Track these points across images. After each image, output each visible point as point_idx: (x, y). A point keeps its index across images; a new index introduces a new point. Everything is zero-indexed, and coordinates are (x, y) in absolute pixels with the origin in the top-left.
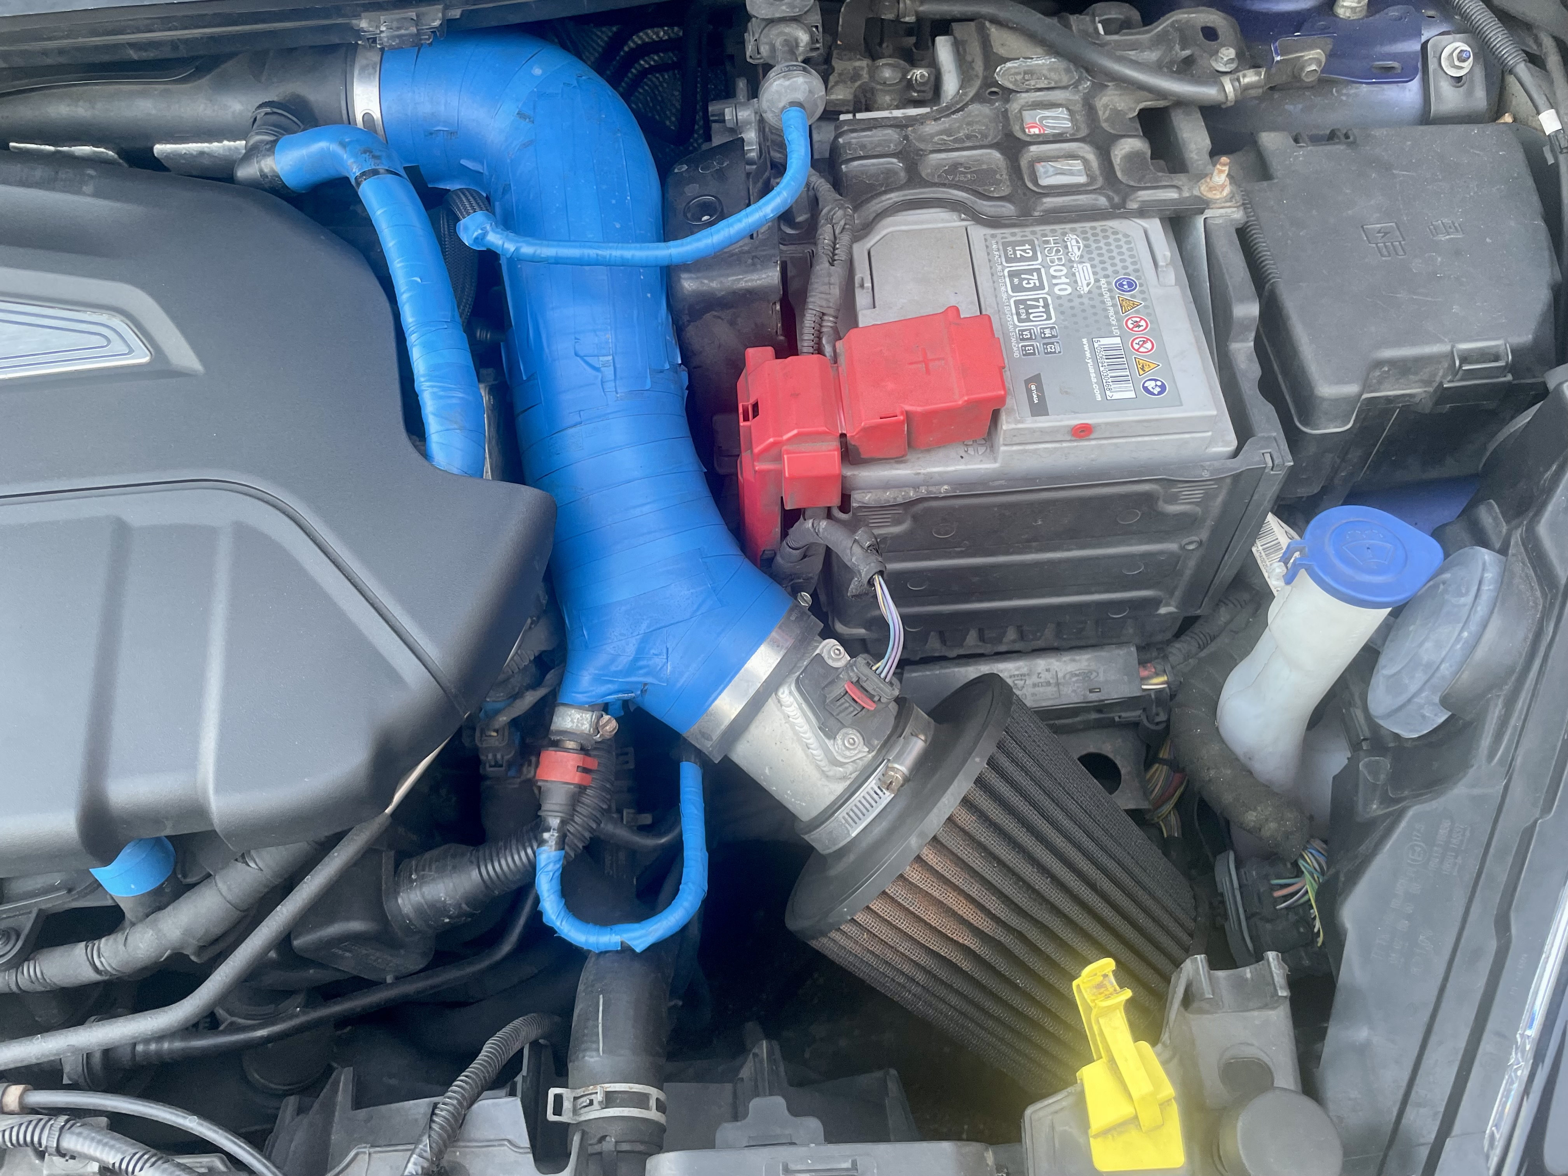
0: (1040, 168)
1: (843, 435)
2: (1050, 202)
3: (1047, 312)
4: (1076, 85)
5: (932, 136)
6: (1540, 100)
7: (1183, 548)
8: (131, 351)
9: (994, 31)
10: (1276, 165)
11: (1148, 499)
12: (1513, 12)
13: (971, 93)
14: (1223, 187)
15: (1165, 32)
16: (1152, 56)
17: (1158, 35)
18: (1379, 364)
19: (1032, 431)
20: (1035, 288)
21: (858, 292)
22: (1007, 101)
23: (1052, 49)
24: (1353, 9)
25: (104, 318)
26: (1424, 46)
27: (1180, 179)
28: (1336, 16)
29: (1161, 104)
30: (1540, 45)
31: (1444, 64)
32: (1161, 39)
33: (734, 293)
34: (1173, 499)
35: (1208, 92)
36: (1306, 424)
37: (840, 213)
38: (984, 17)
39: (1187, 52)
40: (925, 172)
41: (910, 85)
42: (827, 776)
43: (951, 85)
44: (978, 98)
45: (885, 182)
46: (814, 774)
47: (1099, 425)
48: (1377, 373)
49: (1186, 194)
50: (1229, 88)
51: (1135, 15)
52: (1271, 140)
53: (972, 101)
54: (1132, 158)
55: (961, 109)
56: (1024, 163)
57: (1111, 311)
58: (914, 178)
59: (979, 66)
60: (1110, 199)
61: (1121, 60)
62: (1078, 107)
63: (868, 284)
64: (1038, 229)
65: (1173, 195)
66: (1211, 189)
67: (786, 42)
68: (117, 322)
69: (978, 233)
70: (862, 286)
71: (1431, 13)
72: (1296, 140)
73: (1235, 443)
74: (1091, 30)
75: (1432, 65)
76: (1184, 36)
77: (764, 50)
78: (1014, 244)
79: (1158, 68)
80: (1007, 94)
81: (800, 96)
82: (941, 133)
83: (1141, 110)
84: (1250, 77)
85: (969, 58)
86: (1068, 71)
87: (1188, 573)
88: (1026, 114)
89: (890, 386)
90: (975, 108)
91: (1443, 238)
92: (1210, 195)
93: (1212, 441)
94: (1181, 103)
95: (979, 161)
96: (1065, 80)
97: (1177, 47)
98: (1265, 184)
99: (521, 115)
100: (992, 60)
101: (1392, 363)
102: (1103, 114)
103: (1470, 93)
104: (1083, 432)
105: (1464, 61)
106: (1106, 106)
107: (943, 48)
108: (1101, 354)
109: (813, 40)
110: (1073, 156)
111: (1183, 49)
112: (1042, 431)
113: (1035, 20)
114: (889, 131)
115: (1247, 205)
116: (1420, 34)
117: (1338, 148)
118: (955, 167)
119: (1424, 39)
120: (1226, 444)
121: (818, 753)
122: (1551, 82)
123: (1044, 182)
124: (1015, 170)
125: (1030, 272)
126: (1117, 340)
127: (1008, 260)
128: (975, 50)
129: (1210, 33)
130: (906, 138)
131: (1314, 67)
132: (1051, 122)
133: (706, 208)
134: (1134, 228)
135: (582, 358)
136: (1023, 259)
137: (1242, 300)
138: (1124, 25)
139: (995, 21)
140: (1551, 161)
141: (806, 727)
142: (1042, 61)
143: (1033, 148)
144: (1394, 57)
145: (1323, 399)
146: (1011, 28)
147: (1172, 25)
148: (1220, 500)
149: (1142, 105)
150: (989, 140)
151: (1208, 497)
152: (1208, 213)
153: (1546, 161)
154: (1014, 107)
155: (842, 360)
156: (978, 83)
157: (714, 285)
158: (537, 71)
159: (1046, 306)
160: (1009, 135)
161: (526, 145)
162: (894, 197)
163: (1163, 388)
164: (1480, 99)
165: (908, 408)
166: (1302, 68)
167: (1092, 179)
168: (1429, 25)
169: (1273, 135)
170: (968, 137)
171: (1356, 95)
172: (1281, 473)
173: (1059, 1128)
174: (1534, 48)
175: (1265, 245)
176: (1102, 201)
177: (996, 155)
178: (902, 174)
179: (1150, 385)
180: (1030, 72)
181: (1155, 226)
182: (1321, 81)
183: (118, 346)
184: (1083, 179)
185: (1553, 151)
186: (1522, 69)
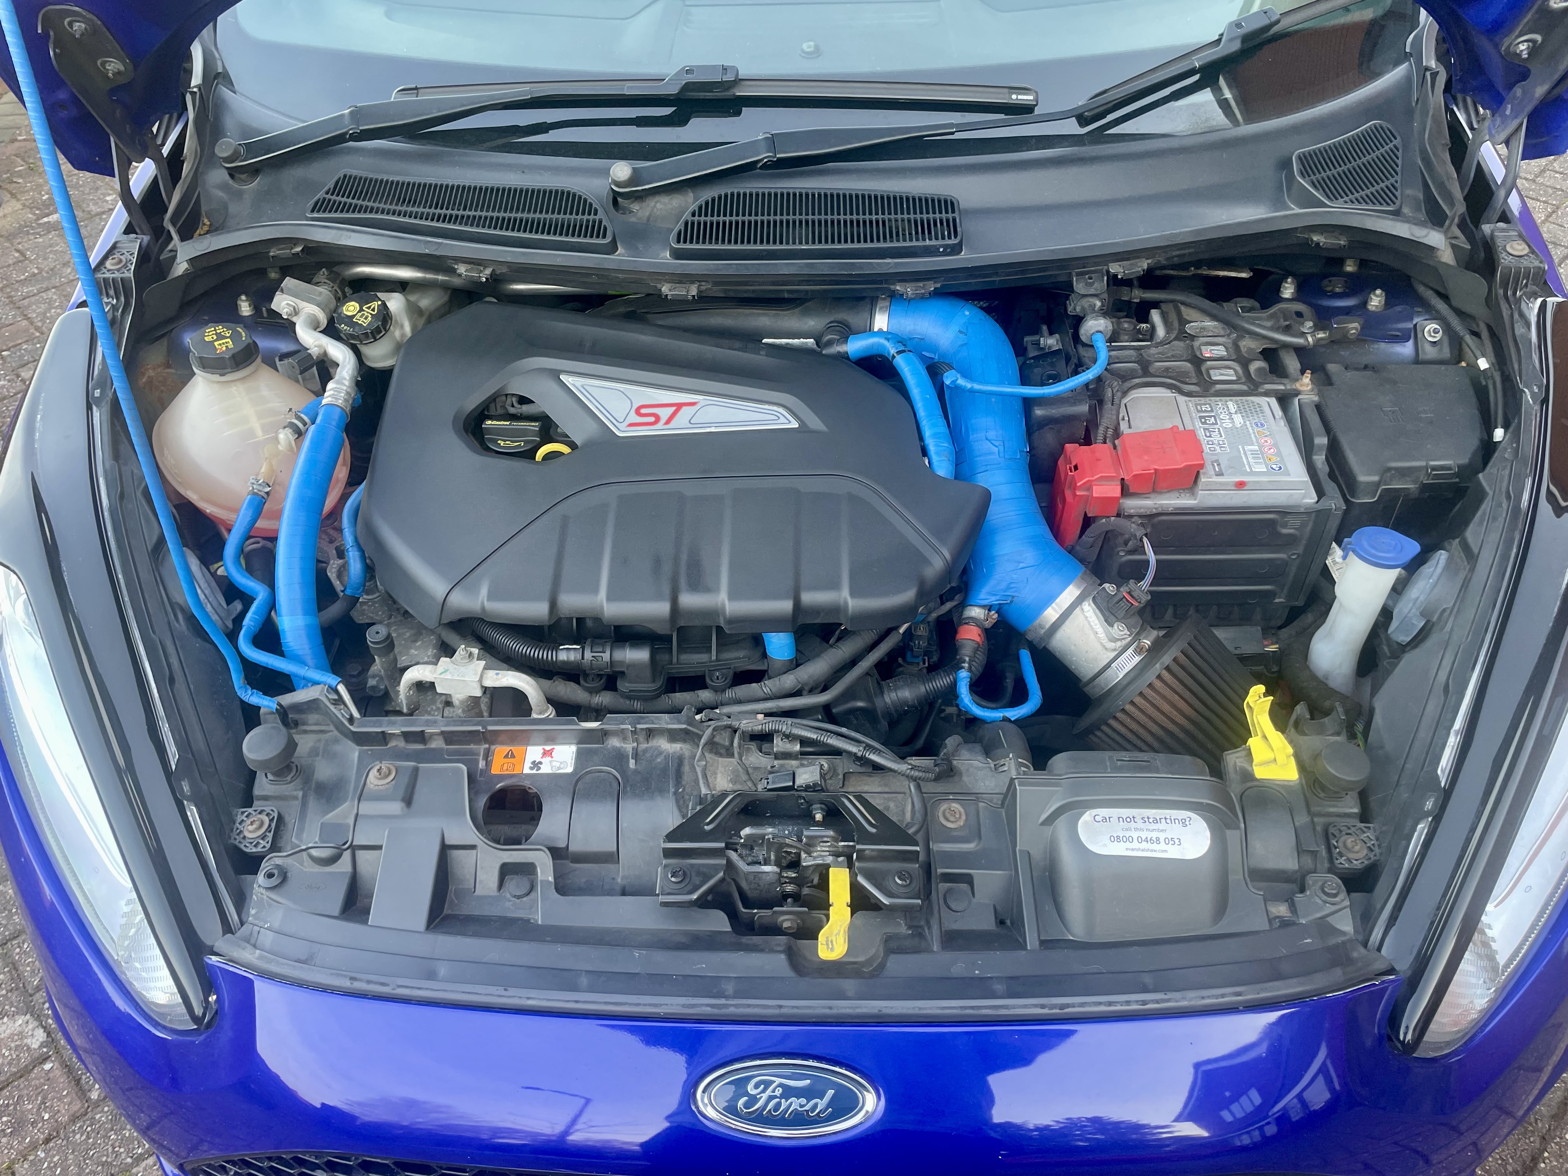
0: (1212, 372)
1: (1123, 479)
2: (1218, 387)
3: (1220, 434)
4: (1229, 335)
5: (1154, 355)
6: (1478, 353)
7: (1289, 557)
8: (790, 422)
9: (1183, 308)
10: (1334, 379)
11: (1272, 523)
12: (1463, 310)
13: (1173, 336)
14: (1308, 385)
15: (1275, 313)
16: (1269, 324)
17: (1271, 314)
18: (1389, 469)
19: (1216, 483)
20: (1213, 424)
21: (1121, 423)
22: (1193, 341)
23: (1214, 317)
24: (1376, 306)
25: (775, 408)
26: (1415, 325)
27: (1285, 381)
28: (1368, 310)
29: (1274, 346)
30: (1478, 326)
31: (1426, 334)
32: (1271, 317)
33: (1064, 416)
34: (1285, 526)
35: (1300, 341)
36: (1353, 497)
37: (1116, 383)
38: (1178, 301)
39: (1287, 323)
40: (1152, 370)
41: (1139, 331)
42: (1106, 649)
43: (1161, 332)
44: (1177, 338)
45: (1132, 375)
46: (1100, 648)
47: (1249, 482)
48: (1389, 474)
49: (1289, 387)
50: (1310, 339)
51: (1257, 305)
52: (1332, 367)
53: (1175, 339)
54: (1259, 370)
55: (1169, 343)
56: (1203, 369)
57: (1253, 436)
58: (1146, 372)
59: (1176, 324)
60: (1249, 387)
61: (1253, 324)
62: (1230, 345)
63: (1127, 418)
64: (1213, 399)
65: (1282, 387)
66: (1301, 385)
67: (1090, 306)
68: (781, 410)
69: (1181, 399)
70: (1123, 419)
71: (1420, 310)
72: (1346, 368)
73: (1316, 499)
74: (1235, 310)
75: (1419, 335)
76: (1286, 315)
77: (1078, 309)
78: (1201, 405)
79: (1271, 329)
80: (1192, 337)
81: (1101, 329)
82: (1159, 353)
83: (1264, 349)
84: (1321, 335)
85: (1170, 320)
86: (1223, 328)
87: (1292, 575)
88: (1203, 348)
89: (1146, 458)
90: (1176, 343)
91: (1423, 416)
92: (1301, 388)
93: (1304, 497)
94: (1286, 346)
95: (1178, 367)
96: (1222, 333)
97: (1282, 320)
98: (1330, 388)
99: (960, 332)
100: (1183, 322)
101: (1396, 469)
102: (1243, 350)
103: (1441, 350)
104: (1241, 485)
105: (1437, 333)
106: (1244, 346)
107: (1155, 316)
108: (1248, 453)
109: (1103, 305)
110: (1230, 368)
111: (1285, 321)
112: (1221, 483)
113: (1207, 304)
114: (1132, 351)
115: (1320, 394)
116: (1412, 319)
117: (1369, 373)
118: (1167, 369)
119: (1414, 322)
120: (1311, 499)
121: (1102, 635)
122: (1483, 344)
123: (1214, 378)
124: (1199, 371)
125: (1210, 417)
126: (1256, 448)
127: (1198, 411)
128: (1173, 316)
129: (1299, 314)
130: (1141, 355)
131: (1354, 331)
132: (1216, 352)
133: (1050, 377)
134: (1263, 401)
135: (989, 441)
136: (1206, 411)
137: (1320, 436)
138: (1251, 309)
139: (1183, 303)
140: (1484, 383)
141: (1097, 622)
142: (1209, 324)
143: (1209, 363)
144: (1398, 330)
145: (1362, 483)
146: (1194, 307)
147: (1279, 309)
148: (1309, 528)
149: (1264, 346)
150: (1184, 358)
151: (1303, 525)
152: (1300, 397)
153: (1481, 383)
154: (1196, 344)
155: (1119, 448)
156: (1176, 332)
157: (1054, 411)
158: (967, 313)
159: (1219, 431)
160: (1196, 356)
161: (962, 345)
162: (1137, 381)
163: (1280, 468)
164: (1446, 353)
165: (1156, 467)
166: (1348, 331)
167: (1239, 378)
168: (1418, 316)
169: (1334, 365)
170: (1173, 356)
171: (1378, 349)
172: (1340, 513)
173: (1238, 764)
174: (1476, 329)
175: (1330, 415)
176: (1245, 388)
177: (1188, 365)
178: (1140, 371)
179: (1274, 466)
180: (1203, 328)
181: (1273, 401)
182: (1358, 339)
183: (783, 420)
184: (1234, 378)
185: (1485, 378)
186: (1468, 338)
